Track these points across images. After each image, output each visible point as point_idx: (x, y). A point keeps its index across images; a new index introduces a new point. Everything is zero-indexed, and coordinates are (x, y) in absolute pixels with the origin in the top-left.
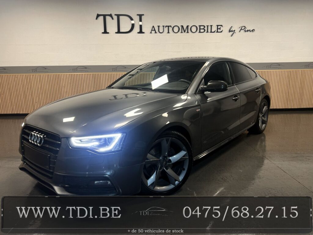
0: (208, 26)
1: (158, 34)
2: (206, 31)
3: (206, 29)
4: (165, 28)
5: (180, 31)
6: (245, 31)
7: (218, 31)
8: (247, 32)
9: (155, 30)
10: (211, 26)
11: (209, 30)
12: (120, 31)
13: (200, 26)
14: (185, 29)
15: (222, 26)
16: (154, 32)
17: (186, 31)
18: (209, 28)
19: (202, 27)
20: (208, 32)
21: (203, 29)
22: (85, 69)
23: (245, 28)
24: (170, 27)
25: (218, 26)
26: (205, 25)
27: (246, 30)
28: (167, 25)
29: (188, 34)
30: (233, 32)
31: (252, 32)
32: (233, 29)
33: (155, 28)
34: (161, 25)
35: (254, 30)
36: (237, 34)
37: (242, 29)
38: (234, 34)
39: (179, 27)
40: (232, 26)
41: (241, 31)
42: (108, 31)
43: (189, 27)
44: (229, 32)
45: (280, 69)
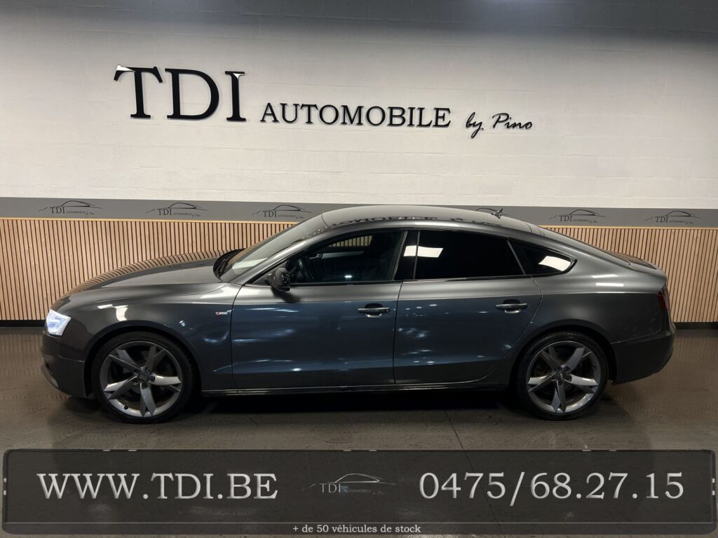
0: (412, 109)
1: (282, 123)
2: (407, 122)
3: (407, 116)
4: (300, 111)
5: (340, 119)
6: (508, 127)
7: (439, 124)
8: (512, 128)
9: (273, 114)
10: (421, 110)
11: (416, 121)
12: (182, 113)
13: (392, 109)
14: (352, 116)
15: (448, 110)
16: (271, 118)
17: (356, 121)
18: (416, 114)
19: (397, 112)
20: (411, 124)
21: (400, 116)
23: (507, 119)
24: (313, 109)
25: (437, 110)
26: (406, 108)
27: (510, 125)
28: (305, 103)
29: (360, 127)
30: (477, 128)
31: (526, 128)
32: (476, 120)
33: (274, 109)
34: (290, 103)
35: (530, 123)
36: (487, 133)
37: (501, 120)
38: (479, 132)
39: (337, 108)
40: (474, 113)
41: (498, 124)
42: (147, 112)
43: (362, 109)
44: (467, 126)
45: (595, 223)
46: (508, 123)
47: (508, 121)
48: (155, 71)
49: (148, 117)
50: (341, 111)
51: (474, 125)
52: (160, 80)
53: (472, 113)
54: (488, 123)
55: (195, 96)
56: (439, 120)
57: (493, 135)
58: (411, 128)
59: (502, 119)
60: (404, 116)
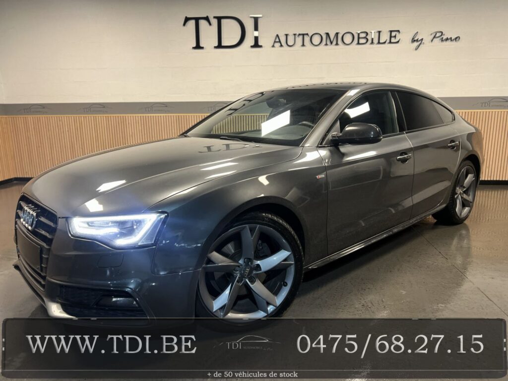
1: (285, 47)
2: (370, 41)
3: (369, 37)
4: (297, 39)
5: (324, 42)
6: (442, 41)
7: (392, 41)
8: (445, 41)
9: (280, 42)
10: (380, 32)
13: (359, 33)
14: (332, 39)
15: (399, 31)
16: (279, 44)
17: (335, 42)
18: (376, 35)
19: (362, 35)
20: (372, 43)
21: (365, 38)
22: (164, 107)
23: (441, 35)
24: (306, 37)
25: (391, 32)
26: (369, 32)
27: (444, 39)
28: (300, 33)
29: (337, 47)
30: (420, 42)
31: (456, 41)
32: (419, 37)
33: (280, 38)
34: (291, 33)
35: (459, 37)
36: (427, 46)
38: (421, 46)
39: (322, 34)
41: (435, 39)
43: (338, 34)
44: (412, 42)
46: (442, 38)
47: (443, 36)
50: (324, 37)
51: (417, 41)
53: (416, 32)
54: (427, 38)
55: (231, 33)
56: (392, 39)
57: (431, 48)
58: (372, 46)
59: (438, 35)
60: (367, 37)
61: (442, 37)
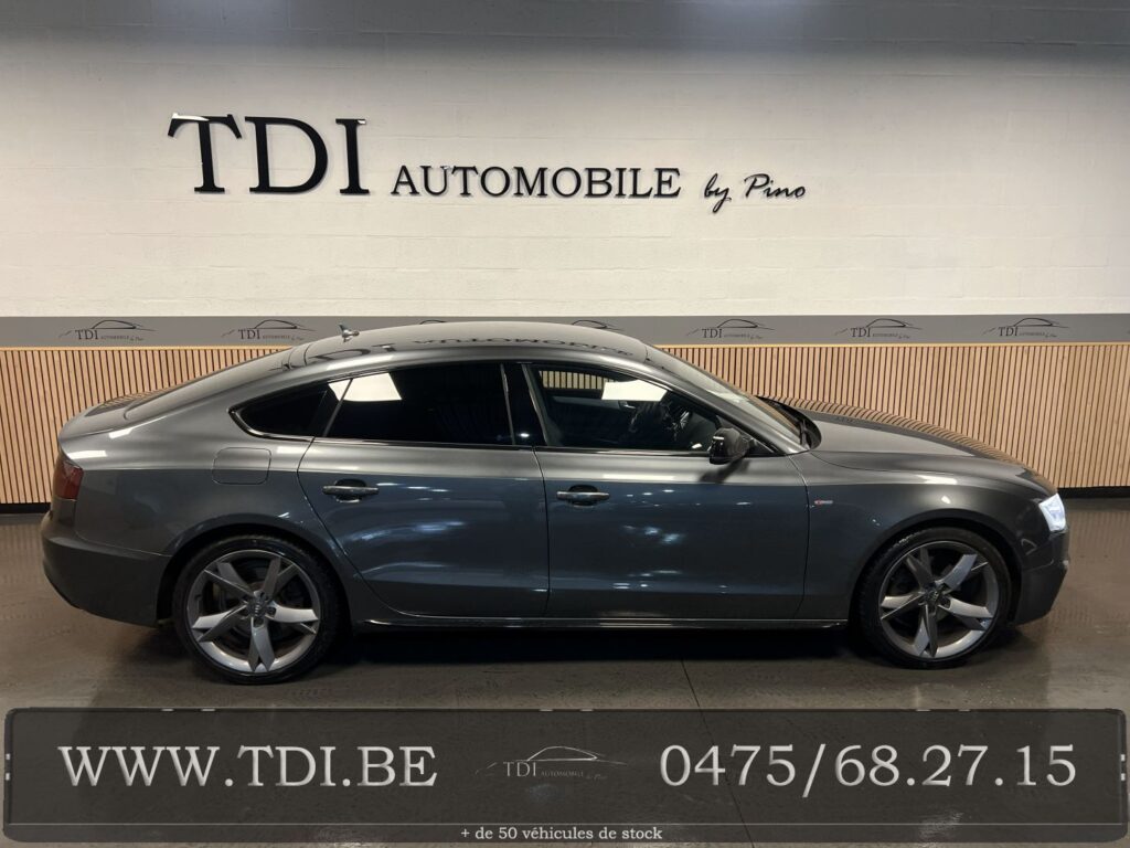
0: (621, 171)
1: (424, 196)
2: (615, 190)
3: (614, 181)
4: (451, 177)
5: (513, 189)
6: (768, 195)
7: (663, 192)
8: (774, 197)
9: (410, 182)
10: (635, 171)
11: (628, 189)
12: (272, 185)
13: (590, 171)
14: (530, 183)
15: (676, 171)
16: (408, 189)
17: (537, 190)
18: (628, 177)
19: (598, 176)
20: (621, 194)
21: (604, 182)
22: (129, 328)
23: (767, 183)
24: (470, 174)
25: (660, 171)
26: (612, 170)
27: (772, 191)
28: (458, 166)
29: (542, 199)
30: (722, 197)
31: (797, 196)
32: (720, 185)
33: (411, 174)
34: (435, 164)
35: (803, 188)
36: (737, 205)
37: (757, 184)
38: (725, 203)
39: (508, 172)
40: (716, 175)
41: (753, 191)
42: (218, 183)
43: (546, 173)
44: (706, 195)
45: (907, 339)
46: (769, 189)
47: (769, 185)
48: (229, 121)
49: (221, 190)
50: (513, 176)
51: (716, 193)
52: (238, 135)
53: (713, 174)
55: (291, 158)
56: (663, 186)
57: (746, 208)
58: (620, 200)
59: (759, 183)
60: (609, 181)
61: (767, 187)
